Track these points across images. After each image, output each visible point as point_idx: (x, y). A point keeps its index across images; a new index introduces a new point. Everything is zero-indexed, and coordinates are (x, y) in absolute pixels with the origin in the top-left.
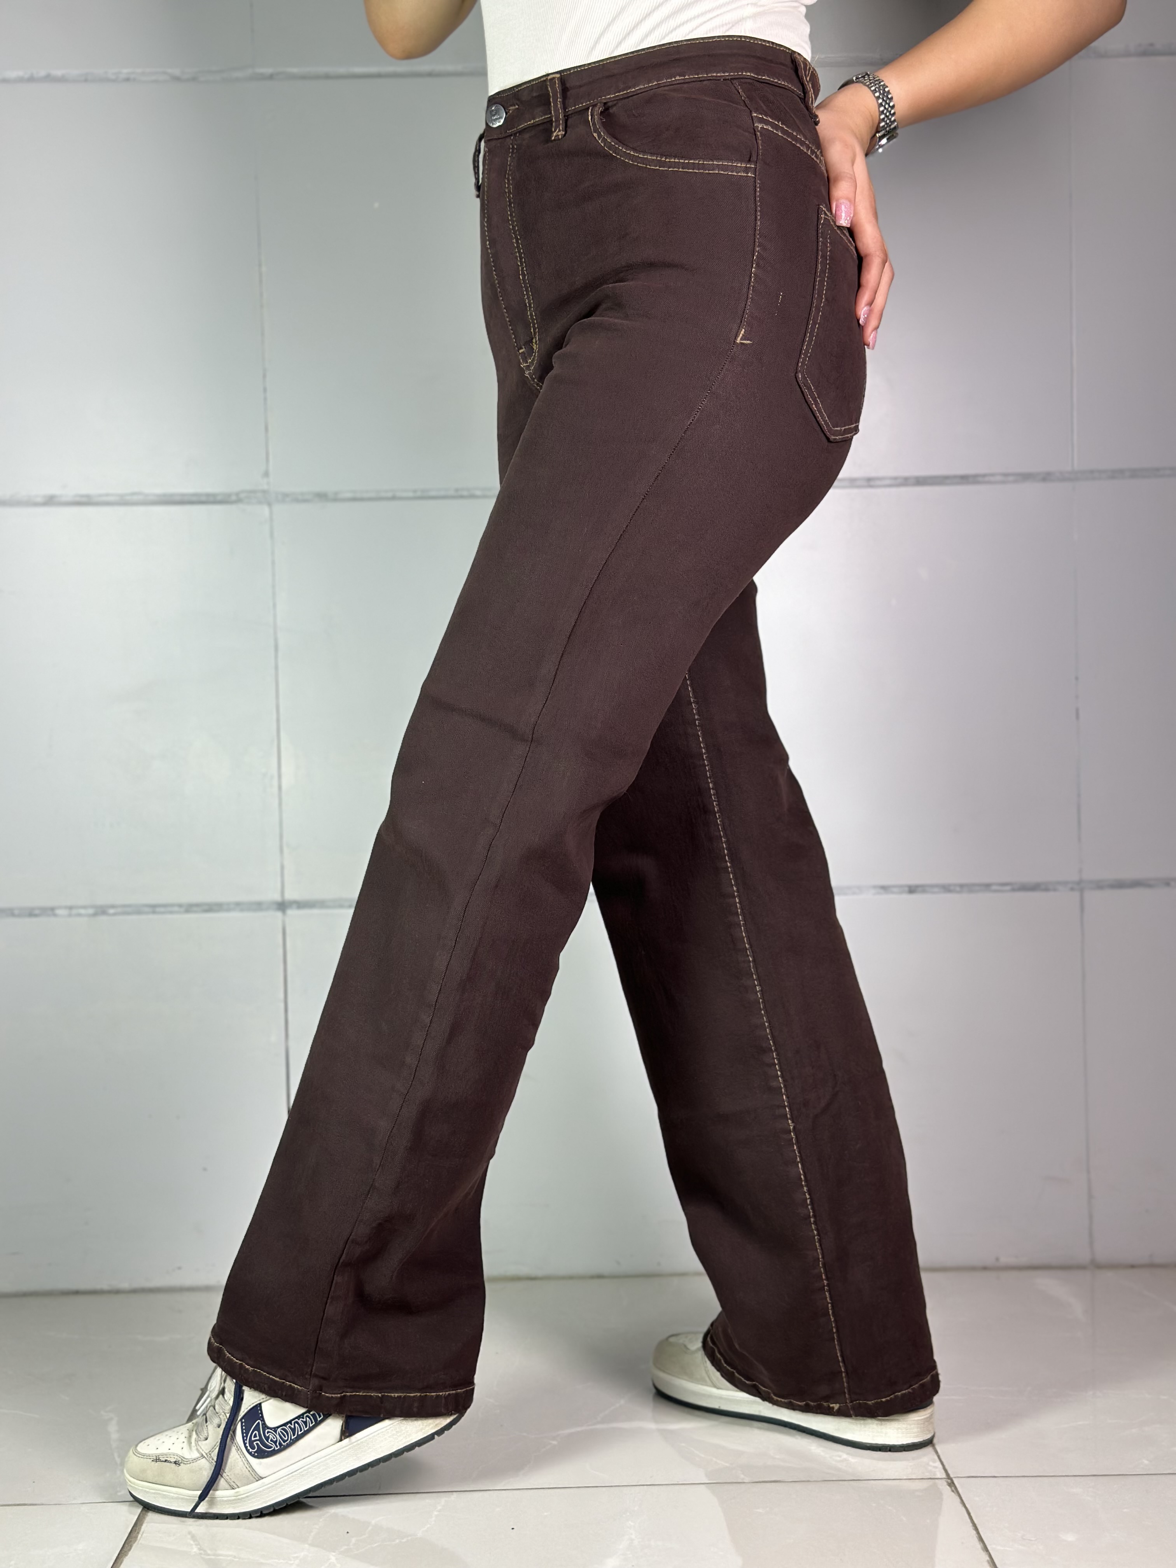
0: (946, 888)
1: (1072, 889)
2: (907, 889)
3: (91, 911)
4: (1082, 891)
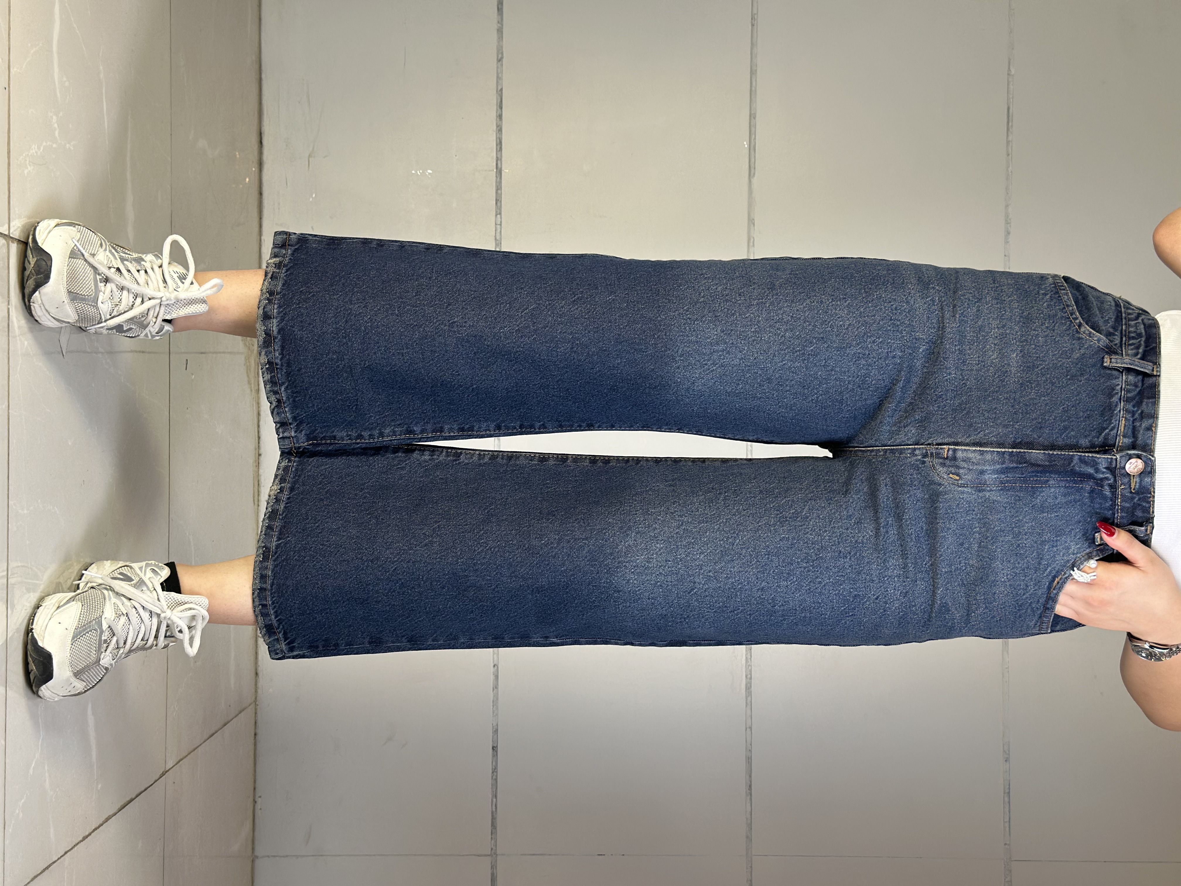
0: (495, 770)
1: (492, 849)
2: (495, 745)
3: (498, 238)
4: (491, 855)
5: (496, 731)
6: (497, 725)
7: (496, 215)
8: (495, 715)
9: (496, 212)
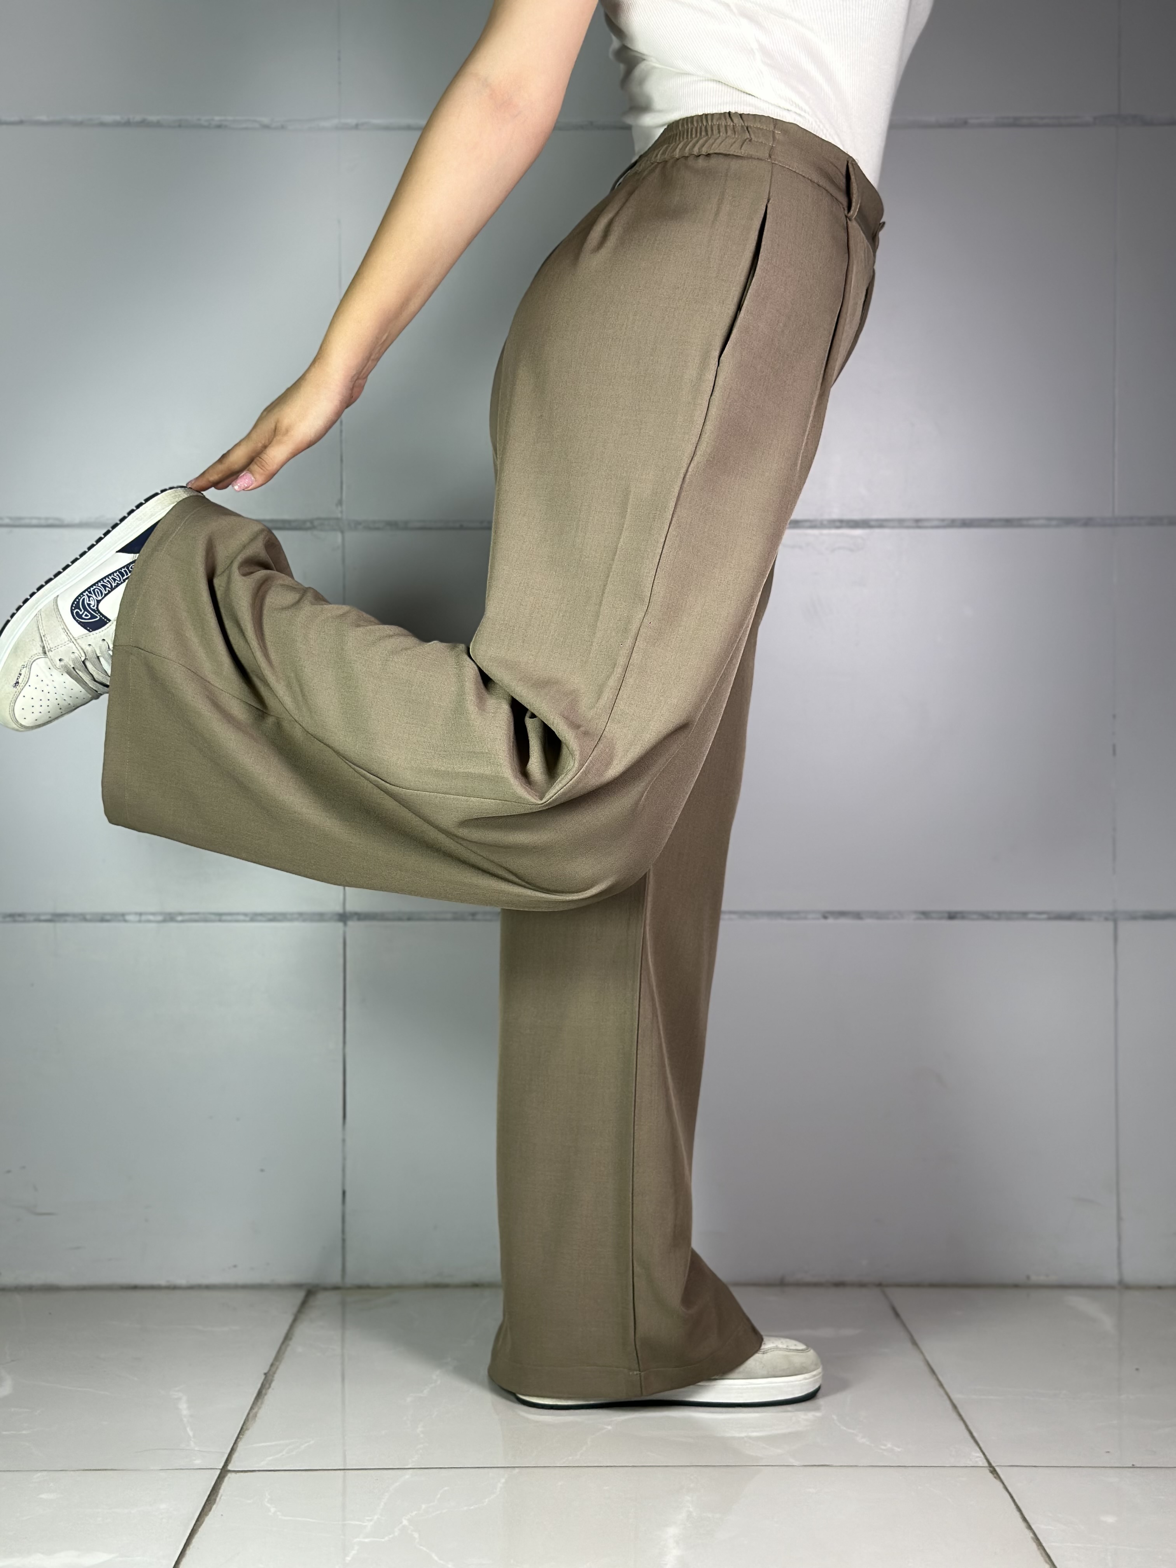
0: (985, 916)
1: (1106, 919)
2: (946, 915)
3: (160, 918)
4: (1115, 921)
5: (926, 915)
6: (916, 912)
7: (125, 921)
8: (900, 915)
9: (119, 921)
